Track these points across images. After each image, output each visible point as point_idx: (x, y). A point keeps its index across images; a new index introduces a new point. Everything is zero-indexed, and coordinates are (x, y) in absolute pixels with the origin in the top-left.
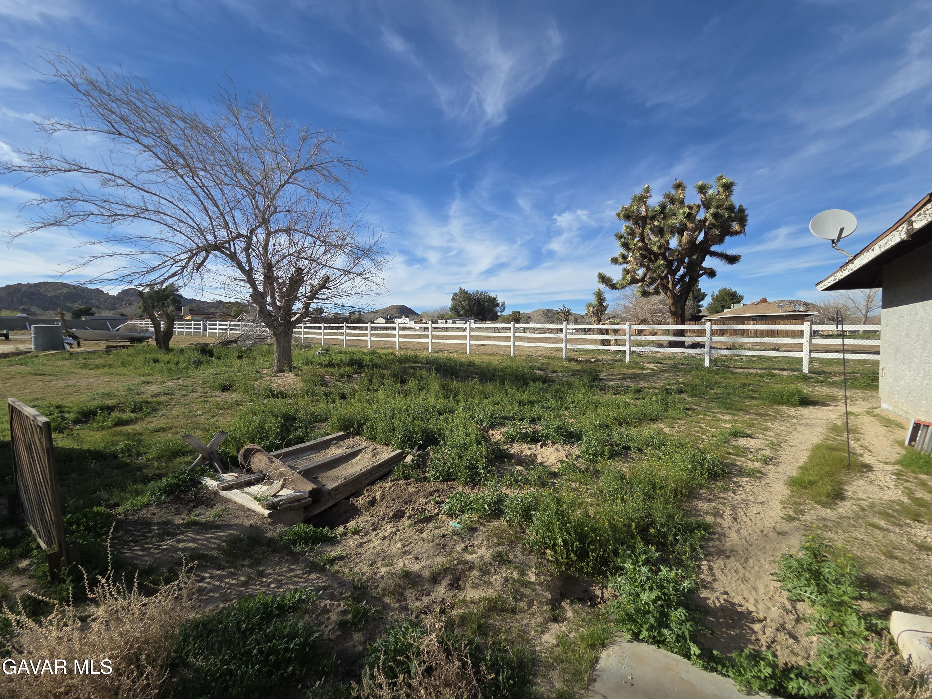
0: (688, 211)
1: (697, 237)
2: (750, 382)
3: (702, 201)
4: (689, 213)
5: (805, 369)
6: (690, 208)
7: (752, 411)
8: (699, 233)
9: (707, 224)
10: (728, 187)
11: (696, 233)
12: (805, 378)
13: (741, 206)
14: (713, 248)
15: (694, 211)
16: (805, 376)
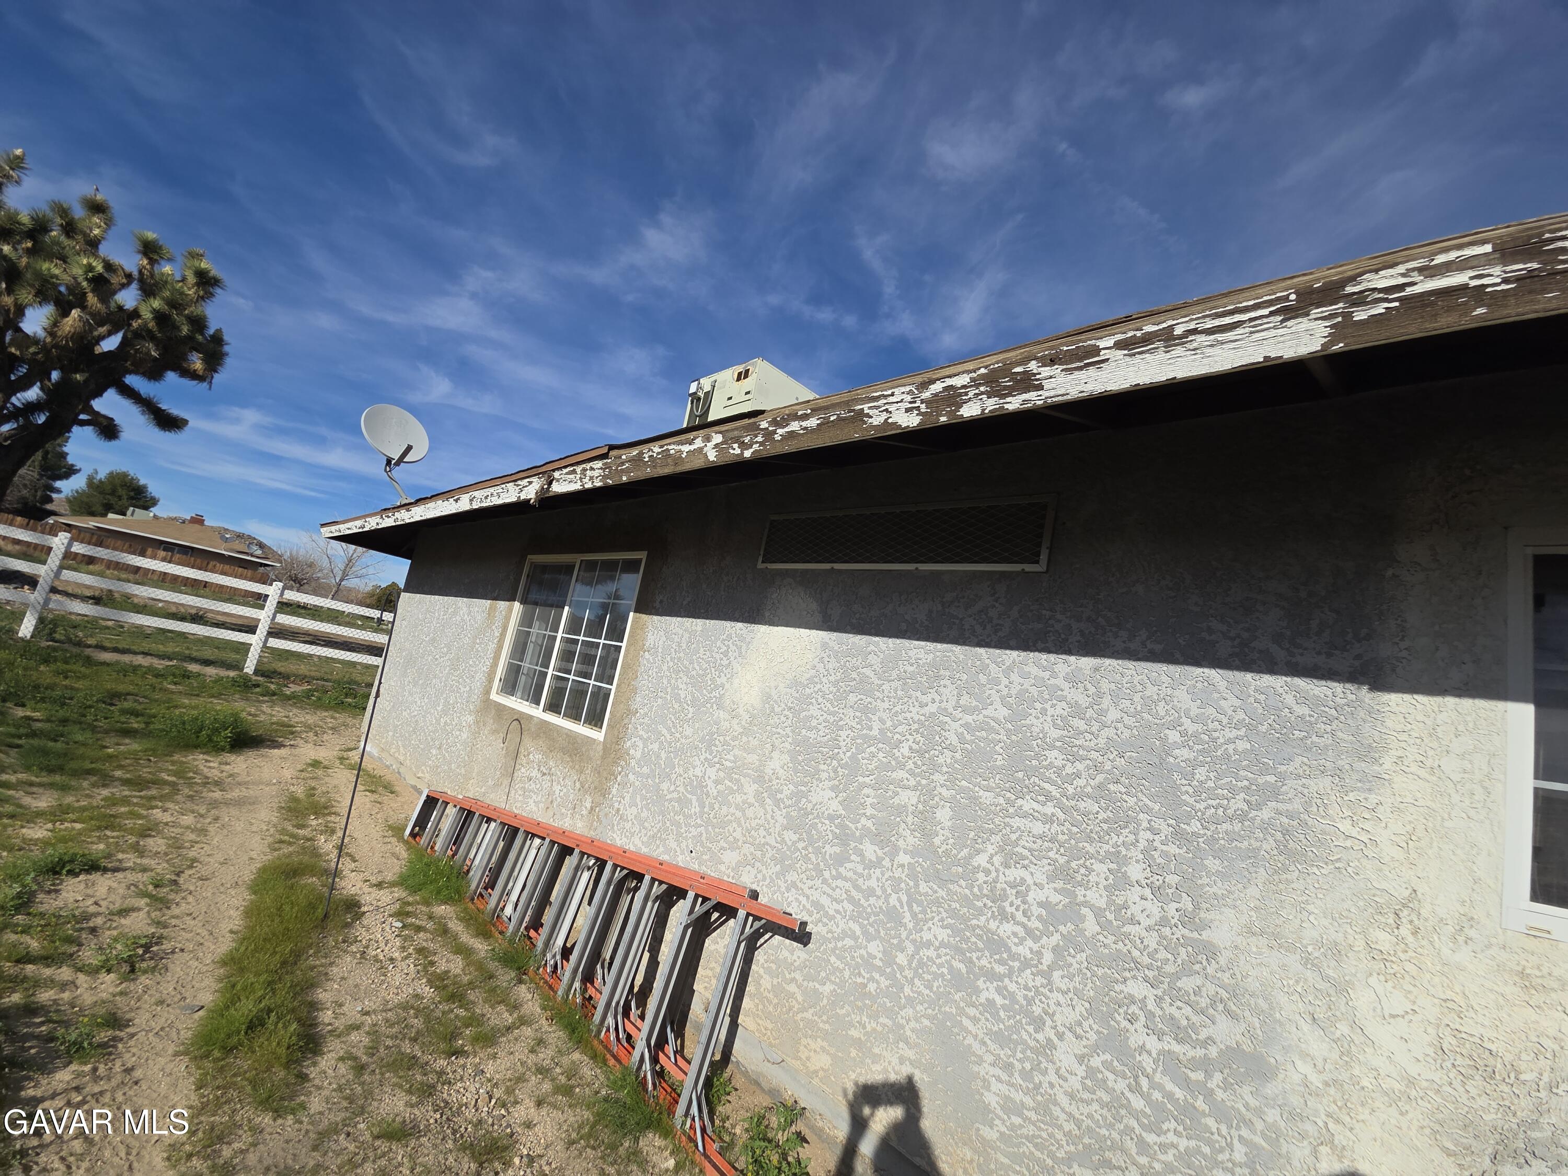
0: (99, 268)
1: (102, 338)
2: (131, 688)
3: (140, 272)
4: (101, 275)
5: (250, 667)
6: (109, 266)
7: (118, 773)
8: (110, 333)
9: (135, 324)
10: (206, 282)
11: (103, 330)
12: (245, 686)
13: (219, 331)
14: (132, 380)
15: (115, 280)
16: (246, 678)
